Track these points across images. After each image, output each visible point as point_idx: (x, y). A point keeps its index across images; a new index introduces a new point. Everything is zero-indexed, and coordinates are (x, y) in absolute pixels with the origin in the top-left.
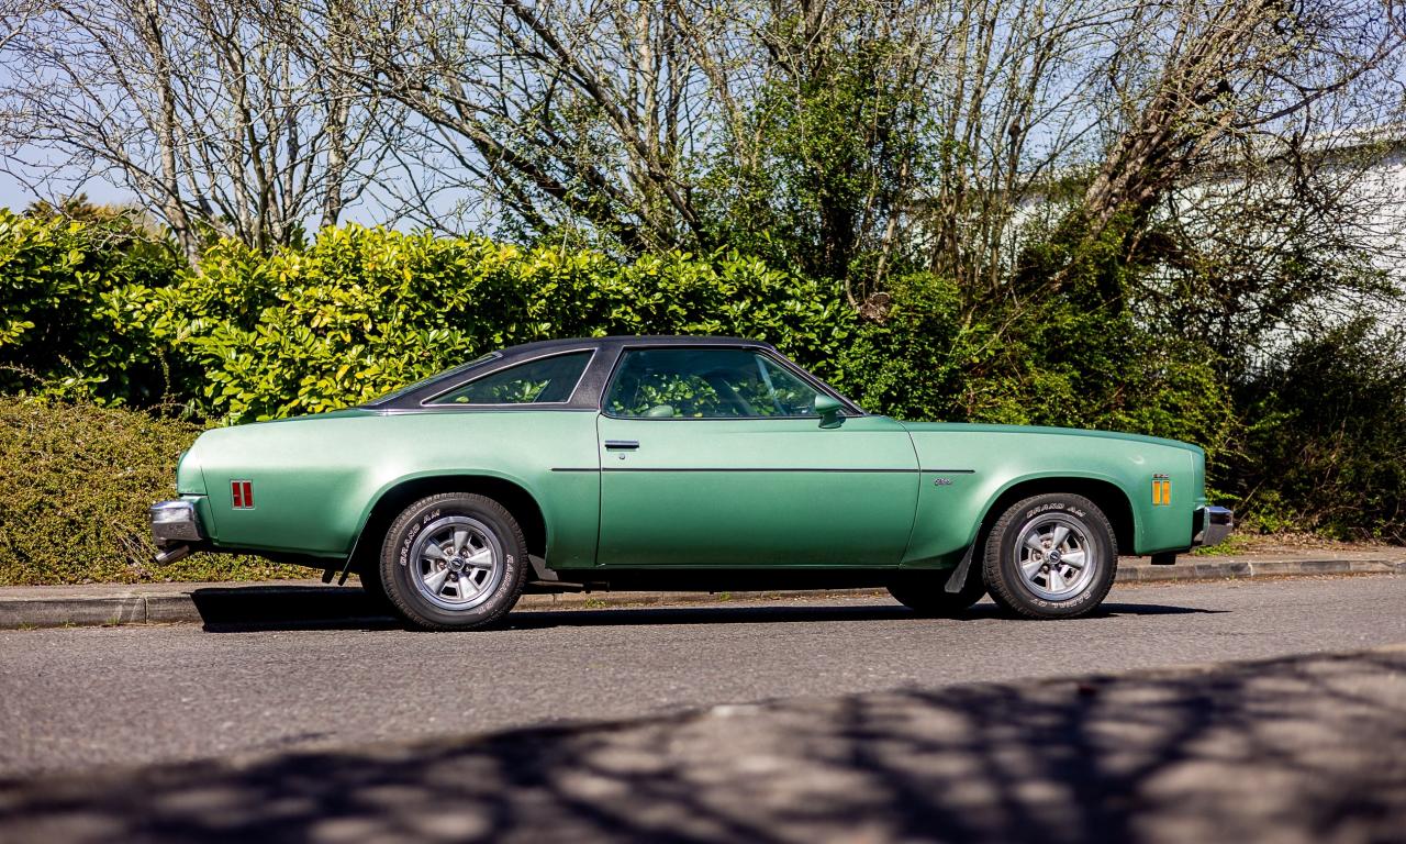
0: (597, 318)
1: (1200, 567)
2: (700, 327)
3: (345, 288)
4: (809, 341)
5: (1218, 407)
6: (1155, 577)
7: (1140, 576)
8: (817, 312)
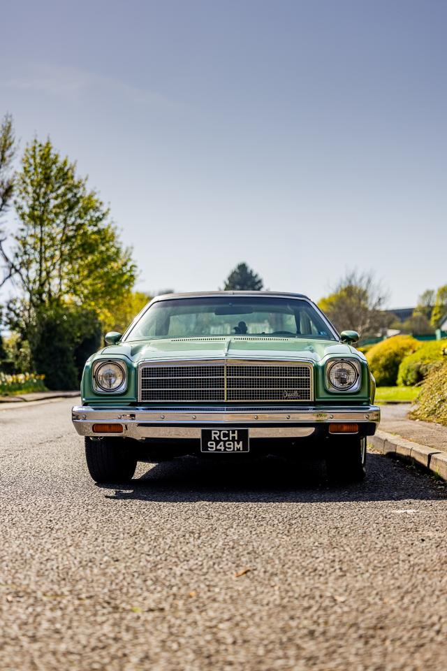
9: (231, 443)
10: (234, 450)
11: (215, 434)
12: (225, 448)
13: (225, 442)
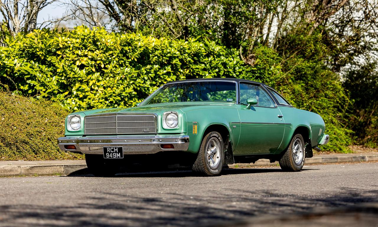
0: (169, 62)
1: (354, 157)
2: (197, 67)
3: (93, 51)
4: (229, 72)
5: (343, 97)
6: (342, 161)
7: (339, 160)
8: (231, 61)
9: (115, 154)
10: (116, 157)
11: (109, 149)
12: (113, 156)
13: (112, 153)
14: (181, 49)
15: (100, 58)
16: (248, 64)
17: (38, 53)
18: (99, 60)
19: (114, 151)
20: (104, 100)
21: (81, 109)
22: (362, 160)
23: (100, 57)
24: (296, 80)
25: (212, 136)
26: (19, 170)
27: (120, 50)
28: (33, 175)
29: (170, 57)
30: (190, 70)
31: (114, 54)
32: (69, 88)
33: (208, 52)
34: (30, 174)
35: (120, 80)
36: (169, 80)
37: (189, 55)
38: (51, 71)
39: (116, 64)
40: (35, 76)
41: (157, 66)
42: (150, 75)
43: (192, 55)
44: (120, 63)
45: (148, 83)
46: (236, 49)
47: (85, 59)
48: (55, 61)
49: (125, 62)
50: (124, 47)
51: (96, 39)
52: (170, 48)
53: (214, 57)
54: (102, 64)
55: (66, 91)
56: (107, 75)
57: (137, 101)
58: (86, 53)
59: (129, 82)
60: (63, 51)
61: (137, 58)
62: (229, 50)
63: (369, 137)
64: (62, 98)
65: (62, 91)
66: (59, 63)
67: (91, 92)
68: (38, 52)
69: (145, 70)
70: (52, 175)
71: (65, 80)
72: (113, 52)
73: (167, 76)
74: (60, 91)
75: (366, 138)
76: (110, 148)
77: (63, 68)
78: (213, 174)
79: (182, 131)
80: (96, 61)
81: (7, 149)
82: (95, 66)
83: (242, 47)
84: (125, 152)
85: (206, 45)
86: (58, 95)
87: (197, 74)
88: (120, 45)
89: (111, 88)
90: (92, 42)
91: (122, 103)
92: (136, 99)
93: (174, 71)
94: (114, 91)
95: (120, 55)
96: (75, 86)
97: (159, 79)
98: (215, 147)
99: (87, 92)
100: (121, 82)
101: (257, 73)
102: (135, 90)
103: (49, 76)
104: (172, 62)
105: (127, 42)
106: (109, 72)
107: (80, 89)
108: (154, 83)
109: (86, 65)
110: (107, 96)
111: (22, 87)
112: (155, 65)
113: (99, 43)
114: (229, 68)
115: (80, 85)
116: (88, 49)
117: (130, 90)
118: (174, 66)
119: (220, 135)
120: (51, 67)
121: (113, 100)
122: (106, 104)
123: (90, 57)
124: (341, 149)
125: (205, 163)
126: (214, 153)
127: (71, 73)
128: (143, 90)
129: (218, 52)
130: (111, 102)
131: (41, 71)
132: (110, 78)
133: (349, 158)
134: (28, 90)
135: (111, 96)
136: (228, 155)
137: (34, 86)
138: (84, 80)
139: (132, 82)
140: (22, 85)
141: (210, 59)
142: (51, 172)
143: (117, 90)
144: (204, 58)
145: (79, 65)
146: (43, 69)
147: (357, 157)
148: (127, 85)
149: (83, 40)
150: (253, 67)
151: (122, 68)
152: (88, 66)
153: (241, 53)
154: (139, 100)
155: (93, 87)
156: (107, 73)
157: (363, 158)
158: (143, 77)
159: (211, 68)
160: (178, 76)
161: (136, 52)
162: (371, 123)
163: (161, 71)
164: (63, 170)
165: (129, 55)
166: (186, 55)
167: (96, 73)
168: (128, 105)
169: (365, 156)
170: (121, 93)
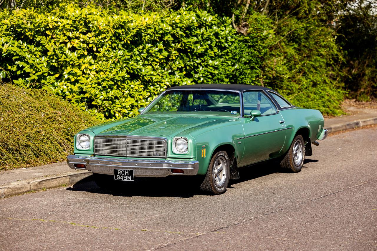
0: (161, 39)
1: (348, 125)
2: (189, 40)
3: (85, 34)
4: (220, 42)
5: (337, 55)
6: (336, 130)
7: (333, 130)
8: (223, 31)
9: (126, 176)
10: (127, 180)
11: (119, 171)
12: (124, 178)
13: (123, 175)
14: (173, 24)
15: (92, 42)
16: (241, 33)
17: (27, 34)
18: (91, 43)
19: (125, 173)
20: (97, 85)
21: (73, 94)
22: (356, 126)
23: (92, 40)
24: (289, 42)
25: (219, 155)
26: (29, 186)
27: (113, 33)
28: (42, 189)
29: (162, 34)
30: (181, 44)
31: (107, 37)
32: (60, 70)
33: (200, 23)
34: (39, 188)
35: (113, 63)
36: (161, 57)
37: (181, 28)
38: (40, 51)
39: (109, 48)
40: (24, 58)
41: (150, 45)
42: (142, 54)
43: (184, 29)
44: (113, 47)
45: (141, 63)
46: (228, 18)
47: (77, 41)
48: (44, 42)
49: (118, 45)
50: (117, 30)
51: (87, 21)
52: (162, 24)
53: (206, 29)
54: (94, 48)
55: (56, 74)
56: (99, 59)
57: (130, 84)
58: (77, 35)
59: (122, 65)
60: (53, 31)
61: (130, 40)
62: (221, 18)
63: (362, 90)
64: (52, 81)
65: (52, 73)
66: (49, 44)
67: (83, 77)
68: (27, 32)
69: (138, 51)
70: (59, 186)
71: (56, 63)
72: (106, 35)
73: (159, 53)
74: (50, 73)
75: (359, 92)
76: (121, 170)
77: (54, 51)
78: (219, 192)
79: (192, 157)
80: (88, 44)
81: (10, 155)
82: (87, 50)
83: (235, 15)
84: (136, 175)
85: (198, 16)
86: (48, 77)
87: (189, 47)
88: (113, 27)
89: (104, 72)
90: (83, 23)
91: (115, 87)
92: (129, 81)
93: (165, 46)
94: (107, 75)
95: (113, 38)
96: (67, 69)
97: (151, 58)
98: (221, 165)
99: (79, 76)
100: (114, 66)
101: (249, 42)
102: (128, 73)
103: (38, 56)
104: (164, 38)
105: (120, 25)
106: (102, 55)
107: (72, 72)
108: (146, 62)
109: (78, 48)
110: (100, 81)
111: (9, 67)
112: (147, 44)
113: (91, 25)
114: (221, 38)
115: (71, 69)
116: (80, 31)
117: (123, 73)
118: (166, 42)
119: (226, 152)
120: (39, 47)
121: (106, 85)
122: (99, 88)
123: (82, 40)
124: (334, 113)
125: (213, 183)
126: (221, 171)
127: (62, 56)
128: (136, 72)
129: (210, 23)
130: (104, 87)
131: (31, 52)
132: (102, 62)
133: (342, 126)
134: (16, 71)
135: (104, 80)
136: (233, 171)
137: (23, 67)
138: (76, 64)
139: (125, 65)
140: (9, 65)
141: (202, 31)
142: (58, 184)
143: (110, 74)
144: (195, 30)
145: (70, 47)
146: (32, 49)
147: (351, 123)
148: (120, 69)
149: (74, 21)
150: (246, 36)
151: (115, 51)
152: (80, 49)
153: (233, 21)
154: (131, 82)
155: (85, 71)
156: (100, 57)
157: (357, 124)
158: (135, 59)
159: (203, 40)
160: (170, 52)
161: (129, 34)
162: (364, 74)
163: (153, 48)
164: (68, 180)
165: (122, 37)
166: (178, 29)
167: (88, 57)
168: (120, 89)
169: (359, 122)
170: (114, 78)
